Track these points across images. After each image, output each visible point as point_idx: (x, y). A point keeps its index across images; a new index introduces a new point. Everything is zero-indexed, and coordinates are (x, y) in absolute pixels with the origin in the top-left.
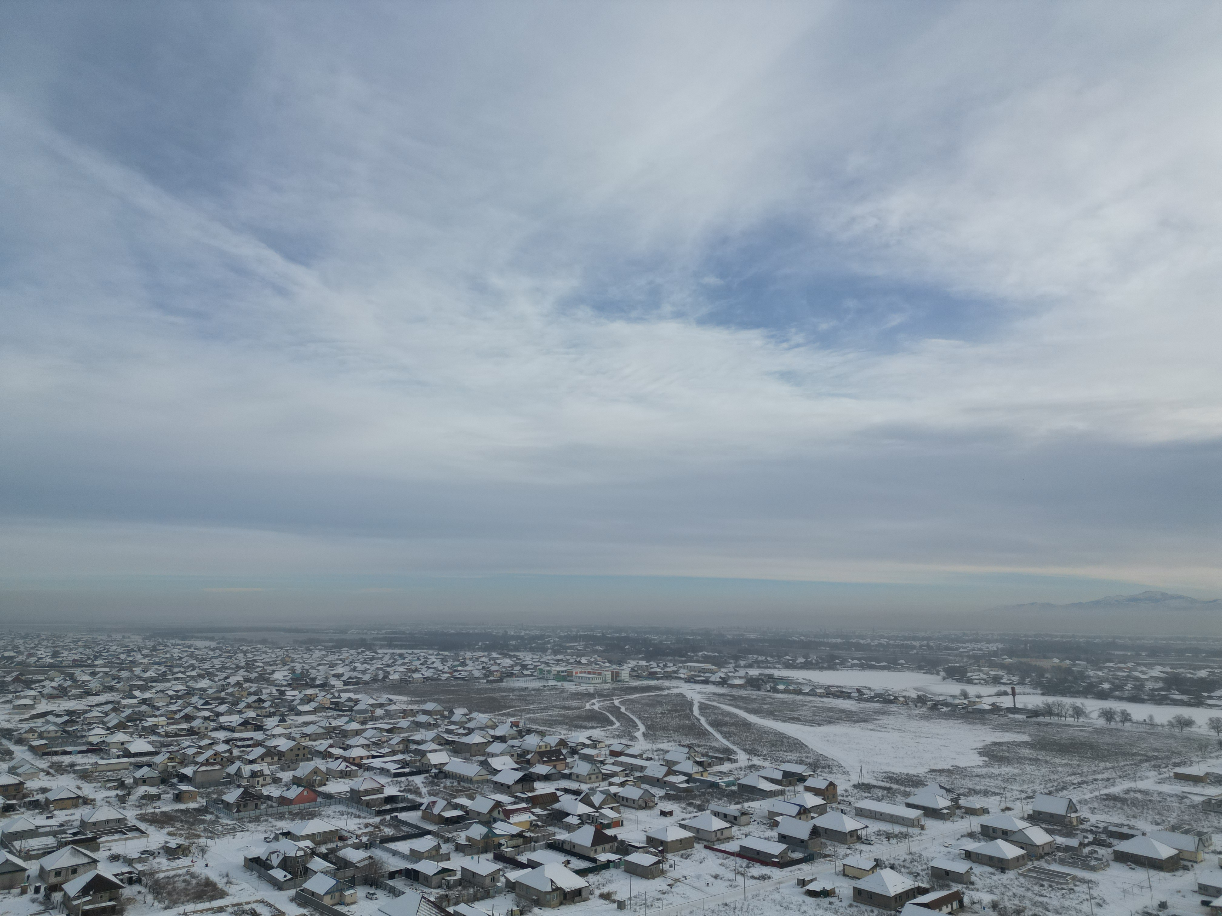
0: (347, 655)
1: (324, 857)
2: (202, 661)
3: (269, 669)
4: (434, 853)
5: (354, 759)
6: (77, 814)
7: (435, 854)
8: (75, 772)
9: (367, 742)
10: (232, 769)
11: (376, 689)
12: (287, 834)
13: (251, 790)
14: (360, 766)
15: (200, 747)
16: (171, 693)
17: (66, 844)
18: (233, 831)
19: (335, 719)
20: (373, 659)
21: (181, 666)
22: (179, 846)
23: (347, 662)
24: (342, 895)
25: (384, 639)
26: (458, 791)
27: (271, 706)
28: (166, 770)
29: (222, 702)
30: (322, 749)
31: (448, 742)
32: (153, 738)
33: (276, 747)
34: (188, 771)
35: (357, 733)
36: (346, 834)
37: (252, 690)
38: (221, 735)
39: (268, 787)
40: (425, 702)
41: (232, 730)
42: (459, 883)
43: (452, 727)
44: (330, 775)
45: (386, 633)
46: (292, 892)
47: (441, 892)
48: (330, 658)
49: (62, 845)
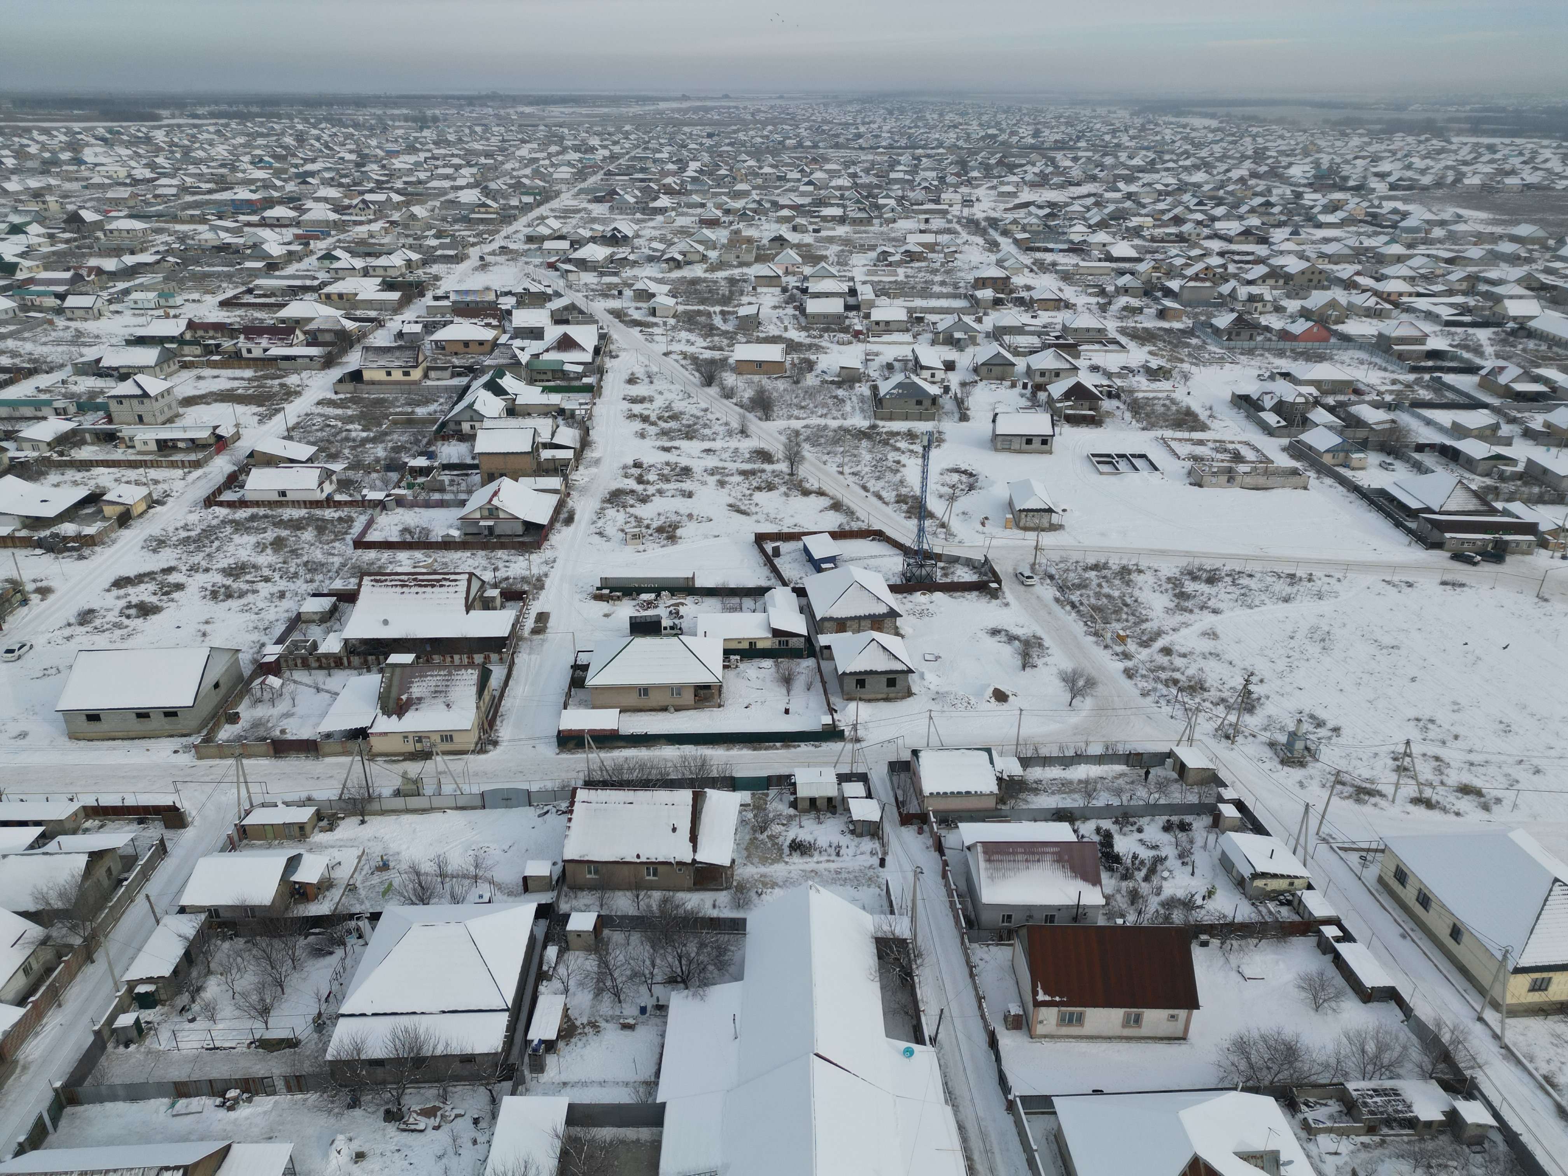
0: (1401, 144)
1: (1331, 410)
2: (1198, 146)
3: (1284, 160)
4: (1488, 432)
5: (1389, 294)
6: (1060, 318)
7: (1489, 434)
8: (1057, 272)
9: (1412, 273)
10: (1225, 289)
11: (1439, 199)
12: (1286, 375)
13: (1246, 317)
14: (1396, 305)
15: (1190, 258)
16: (1159, 187)
17: (1050, 346)
18: (1221, 360)
19: (1369, 236)
20: (1439, 152)
21: (1172, 152)
22: (1161, 368)
23: (1399, 155)
24: (1347, 457)
25: (1467, 120)
26: (1545, 358)
27: (1281, 213)
28: (1149, 281)
29: (1220, 202)
30: (1345, 275)
31: (1544, 287)
32: (1137, 242)
33: (1282, 267)
34: (1174, 285)
35: (1399, 259)
36: (1363, 388)
37: (1258, 189)
38: (1216, 245)
39: (1268, 316)
40: (1517, 223)
41: (1229, 240)
42: (1520, 476)
43: (1558, 265)
44: (1351, 311)
45: (1471, 111)
46: (1285, 441)
47: (1488, 481)
48: (1375, 147)
49: (1045, 346)
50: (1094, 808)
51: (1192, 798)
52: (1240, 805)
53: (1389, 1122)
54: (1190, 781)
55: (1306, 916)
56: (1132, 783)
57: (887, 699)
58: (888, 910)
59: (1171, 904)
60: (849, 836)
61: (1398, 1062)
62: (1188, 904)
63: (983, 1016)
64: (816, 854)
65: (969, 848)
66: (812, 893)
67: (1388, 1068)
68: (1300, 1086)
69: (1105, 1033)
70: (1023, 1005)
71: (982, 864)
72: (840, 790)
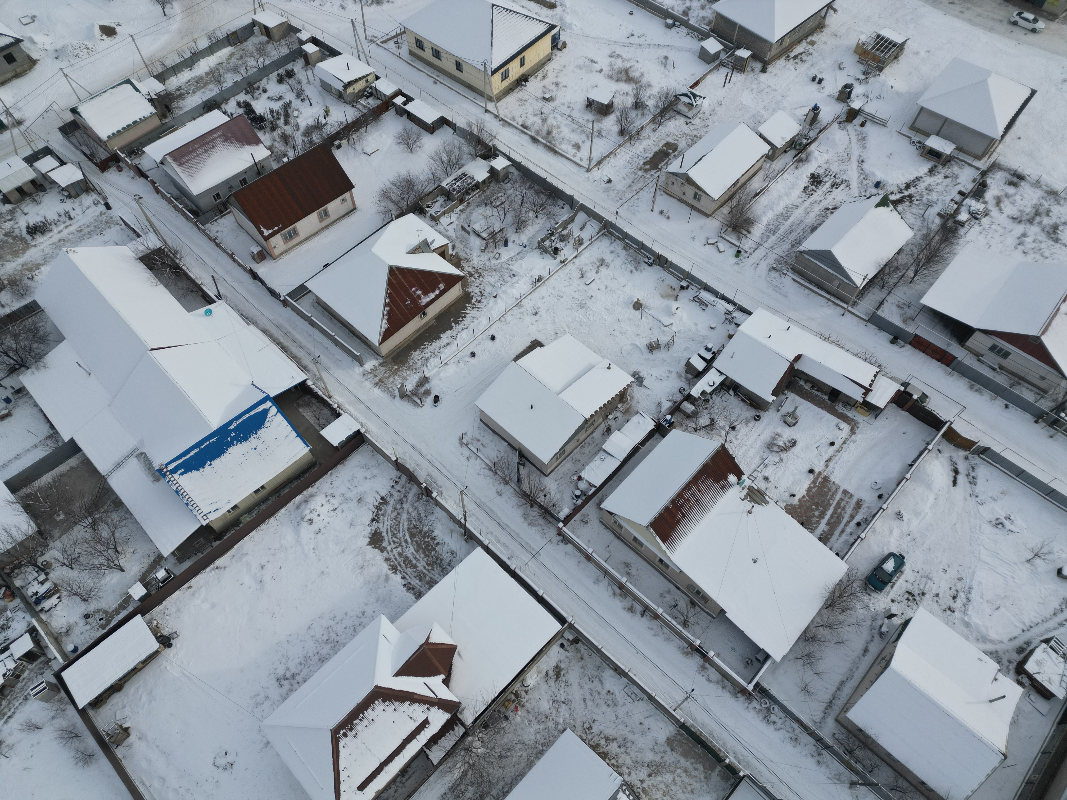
50: (228, 90)
51: (285, 51)
52: (315, 41)
53: (467, 193)
54: (277, 38)
55: (383, 98)
56: (241, 57)
57: (17, 76)
58: (135, 236)
59: (308, 132)
60: (69, 201)
61: (460, 158)
62: (318, 127)
63: (239, 265)
64: (53, 227)
65: (162, 163)
66: (71, 255)
67: (456, 163)
68: (421, 199)
69: (313, 232)
70: (259, 244)
71: (178, 169)
72: (35, 170)
